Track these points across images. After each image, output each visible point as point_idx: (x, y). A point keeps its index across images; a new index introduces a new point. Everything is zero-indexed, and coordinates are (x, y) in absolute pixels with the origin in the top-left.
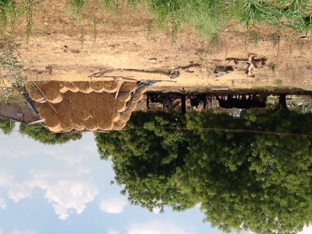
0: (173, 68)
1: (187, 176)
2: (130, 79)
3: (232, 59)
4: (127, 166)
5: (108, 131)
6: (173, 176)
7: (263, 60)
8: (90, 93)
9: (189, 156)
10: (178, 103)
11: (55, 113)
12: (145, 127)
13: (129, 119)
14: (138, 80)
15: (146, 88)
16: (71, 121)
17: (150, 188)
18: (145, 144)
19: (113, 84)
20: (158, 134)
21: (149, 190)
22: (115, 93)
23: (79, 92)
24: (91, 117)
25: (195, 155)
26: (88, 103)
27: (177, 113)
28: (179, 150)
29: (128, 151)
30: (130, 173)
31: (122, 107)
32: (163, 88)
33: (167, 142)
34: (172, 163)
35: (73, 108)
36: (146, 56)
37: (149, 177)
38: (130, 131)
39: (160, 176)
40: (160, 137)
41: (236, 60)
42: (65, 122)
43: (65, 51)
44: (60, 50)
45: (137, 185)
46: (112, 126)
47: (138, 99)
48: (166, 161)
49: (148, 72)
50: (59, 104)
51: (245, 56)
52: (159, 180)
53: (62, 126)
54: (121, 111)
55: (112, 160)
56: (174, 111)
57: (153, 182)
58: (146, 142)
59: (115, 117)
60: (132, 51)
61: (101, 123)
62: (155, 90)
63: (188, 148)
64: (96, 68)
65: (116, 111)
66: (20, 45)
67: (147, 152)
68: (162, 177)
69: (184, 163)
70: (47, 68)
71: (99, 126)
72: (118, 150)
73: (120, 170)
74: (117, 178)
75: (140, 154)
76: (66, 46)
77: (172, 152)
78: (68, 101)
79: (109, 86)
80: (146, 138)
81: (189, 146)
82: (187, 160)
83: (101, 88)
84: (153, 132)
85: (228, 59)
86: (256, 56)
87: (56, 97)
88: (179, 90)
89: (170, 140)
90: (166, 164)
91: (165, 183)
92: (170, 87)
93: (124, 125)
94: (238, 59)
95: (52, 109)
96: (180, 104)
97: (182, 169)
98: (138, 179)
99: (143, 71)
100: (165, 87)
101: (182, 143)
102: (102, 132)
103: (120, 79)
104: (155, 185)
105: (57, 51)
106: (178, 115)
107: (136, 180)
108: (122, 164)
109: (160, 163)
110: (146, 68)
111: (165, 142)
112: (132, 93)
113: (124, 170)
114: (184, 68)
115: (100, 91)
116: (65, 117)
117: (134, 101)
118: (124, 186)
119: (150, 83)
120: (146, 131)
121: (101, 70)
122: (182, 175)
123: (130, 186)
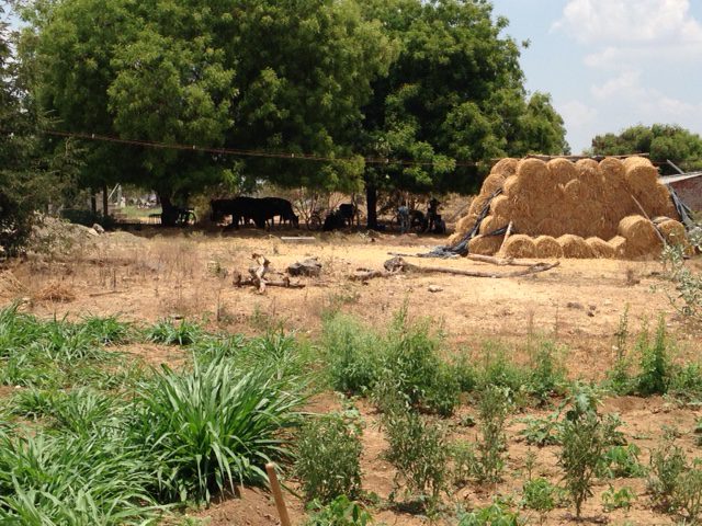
0: (398, 277)
1: (367, 57)
2: (480, 259)
3: (294, 287)
4: (494, 79)
5: (529, 157)
6: (396, 59)
7: (239, 284)
8: (562, 234)
9: (362, 99)
10: (384, 211)
11: (635, 196)
12: (453, 161)
13: (486, 181)
14: (465, 259)
15: (450, 242)
16: (604, 179)
17: (446, 32)
18: (453, 125)
19: (516, 251)
20: (426, 148)
21: (447, 28)
22: (512, 233)
23: (585, 237)
24: (562, 186)
25: (349, 102)
26: (569, 214)
27: (387, 189)
28: (383, 111)
29: (490, 112)
30: (488, 65)
31: (499, 205)
32: (415, 242)
33: (409, 129)
34: (398, 85)
35: (599, 204)
36: (447, 296)
37: (446, 55)
38: (485, 154)
39: (423, 57)
40: (423, 141)
41: (287, 285)
42: (616, 177)
43: (593, 308)
44: (603, 309)
45: (473, 39)
46: (519, 168)
47: (467, 220)
48: (409, 89)
49: (445, 271)
50: (628, 214)
51: (272, 291)
52: (425, 50)
53: (622, 169)
54: (502, 197)
55: (524, 92)
56: (391, 195)
57: (438, 44)
58: (451, 131)
59: (513, 186)
60: (472, 306)
61: (541, 173)
62: (432, 239)
63: (363, 117)
64: (543, 280)
65: (511, 197)
66: (673, 320)
67: (450, 108)
68: (418, 55)
69: (373, 85)
70: (638, 282)
71: (545, 167)
72: (510, 114)
73: (509, 70)
74: (515, 53)
75: (464, 105)
76: (591, 315)
77: (396, 109)
78: (609, 219)
79: (524, 248)
80: (451, 140)
81: (363, 121)
82: (367, 92)
83: (539, 244)
84: (437, 150)
85: (301, 287)
86: (252, 290)
87: (633, 228)
88: (382, 239)
89: (401, 134)
90: (409, 83)
91: (413, 41)
92: (401, 244)
93: (495, 168)
94: (284, 286)
95: (643, 205)
96: (378, 209)
97: (376, 73)
98: (470, 52)
99: (455, 273)
100: (410, 245)
101: (377, 127)
102: (540, 155)
103: (500, 261)
104: (434, 37)
105: (609, 309)
106: (384, 186)
107: (474, 49)
108: (503, 84)
109: (424, 85)
110: (448, 277)
111: (413, 130)
112: (477, 233)
113: (500, 71)
114: (378, 275)
115: (542, 237)
116: (616, 186)
117: (475, 218)
118: (501, 37)
119: (443, 253)
120: (450, 154)
121: (535, 277)
122: (377, 59)
123: (487, 36)
